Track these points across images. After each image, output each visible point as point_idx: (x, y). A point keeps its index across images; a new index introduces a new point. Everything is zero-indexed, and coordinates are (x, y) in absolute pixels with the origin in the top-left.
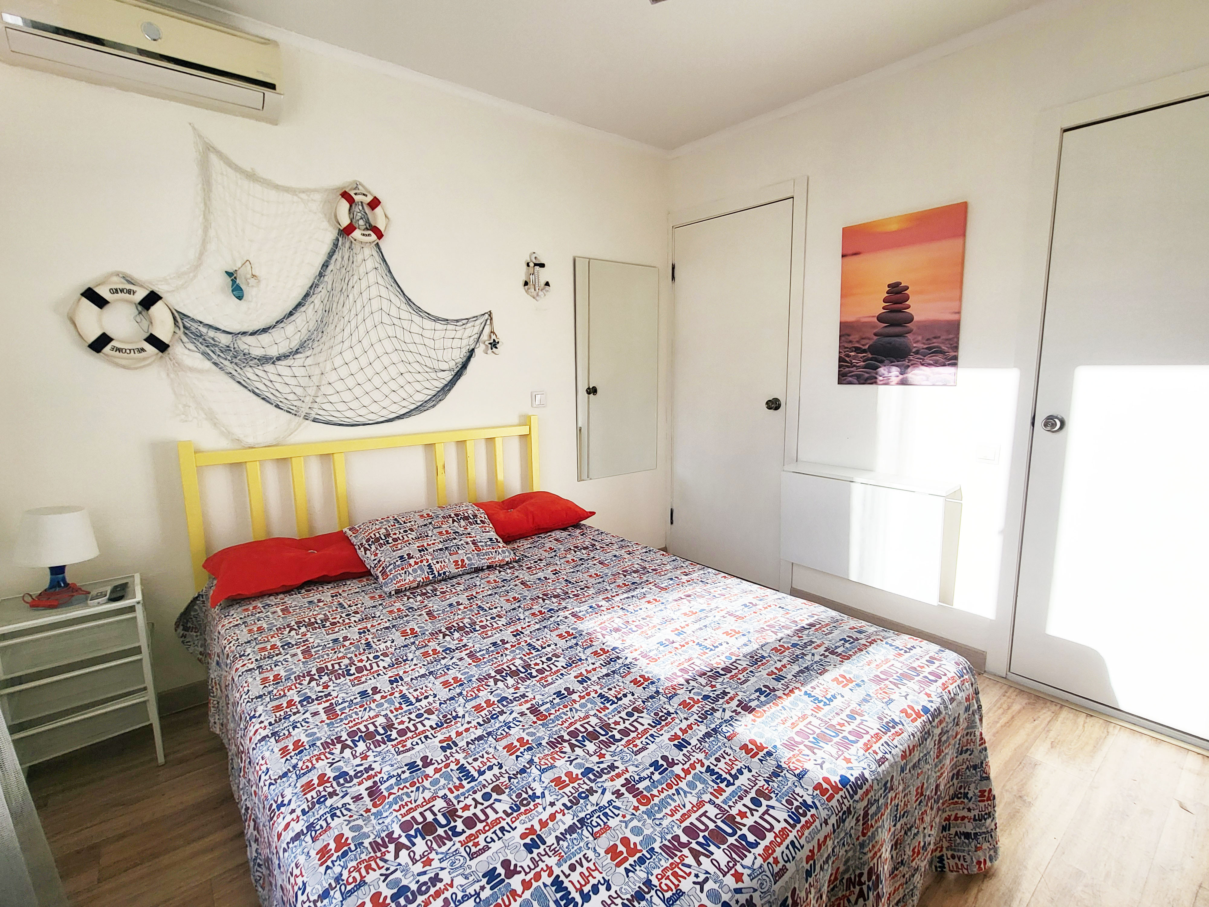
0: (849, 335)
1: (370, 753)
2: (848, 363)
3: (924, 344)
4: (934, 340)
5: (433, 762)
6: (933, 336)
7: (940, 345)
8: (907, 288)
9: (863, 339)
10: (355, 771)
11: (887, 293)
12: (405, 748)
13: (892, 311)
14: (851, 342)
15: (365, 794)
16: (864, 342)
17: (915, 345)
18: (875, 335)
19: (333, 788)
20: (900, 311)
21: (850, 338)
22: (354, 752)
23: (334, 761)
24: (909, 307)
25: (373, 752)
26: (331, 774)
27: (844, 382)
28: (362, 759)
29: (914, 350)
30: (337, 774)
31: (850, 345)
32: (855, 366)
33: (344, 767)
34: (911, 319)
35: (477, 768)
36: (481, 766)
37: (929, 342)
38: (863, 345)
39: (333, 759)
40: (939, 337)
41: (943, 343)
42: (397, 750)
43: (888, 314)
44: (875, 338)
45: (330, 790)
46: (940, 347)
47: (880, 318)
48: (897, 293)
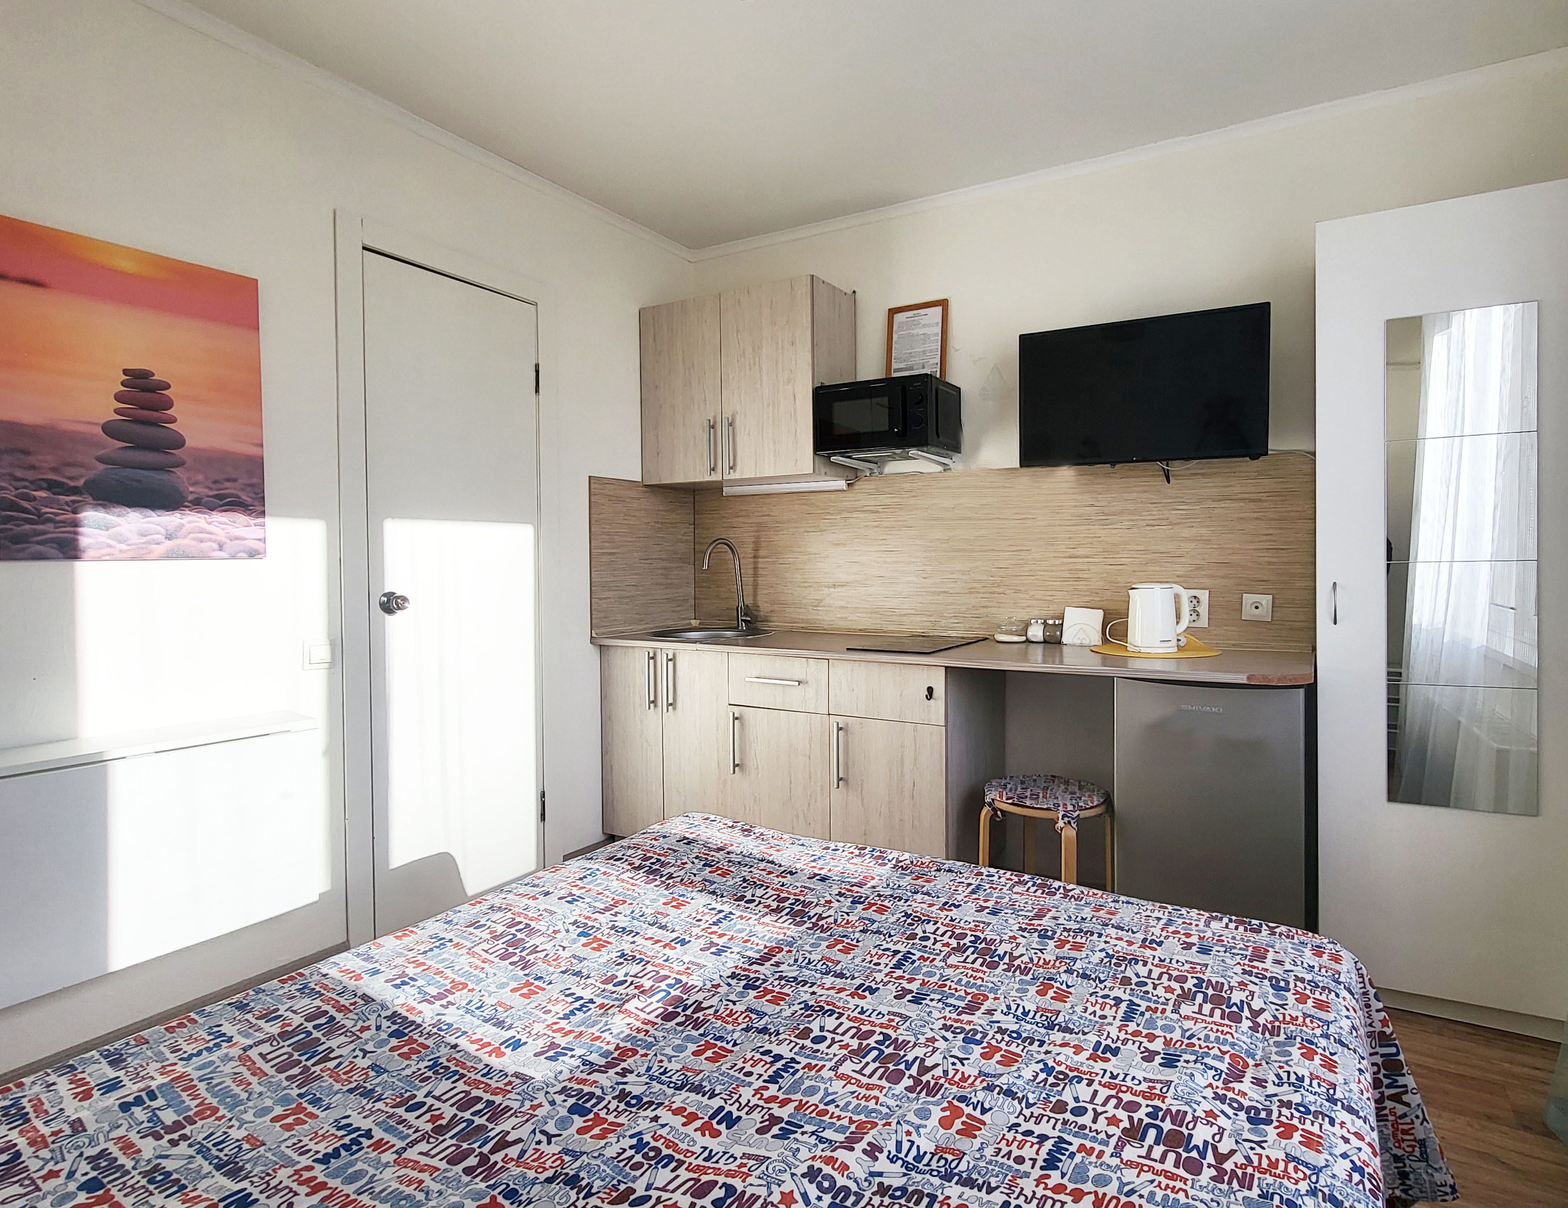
0: (27, 453)
1: (1200, 1113)
2: (26, 511)
3: (210, 489)
4: (228, 484)
5: (1143, 1049)
6: (225, 477)
7: (240, 493)
8: (168, 386)
9: (69, 465)
10: (1236, 1115)
11: (123, 384)
12: (1151, 1084)
13: (136, 421)
14: (33, 467)
15: (1247, 1079)
16: (73, 471)
17: (191, 489)
18: (100, 460)
19: (1280, 1112)
20: (154, 424)
21: (32, 460)
22: (1217, 1138)
23: (1253, 1145)
24: (174, 420)
25: (1195, 1111)
26: (1271, 1132)
27: (21, 555)
28: (1215, 1117)
29: (190, 498)
30: (1262, 1126)
31: (31, 475)
32: (49, 520)
33: (1246, 1129)
34: (180, 443)
35: (1114, 1009)
36: (1108, 1006)
37: (218, 486)
38: (71, 478)
39: (1252, 1149)
40: (235, 480)
41: (243, 490)
42: (1164, 1090)
43: (127, 424)
44: (102, 467)
45: (1285, 1111)
46: (239, 497)
47: (109, 429)
48: (144, 390)
